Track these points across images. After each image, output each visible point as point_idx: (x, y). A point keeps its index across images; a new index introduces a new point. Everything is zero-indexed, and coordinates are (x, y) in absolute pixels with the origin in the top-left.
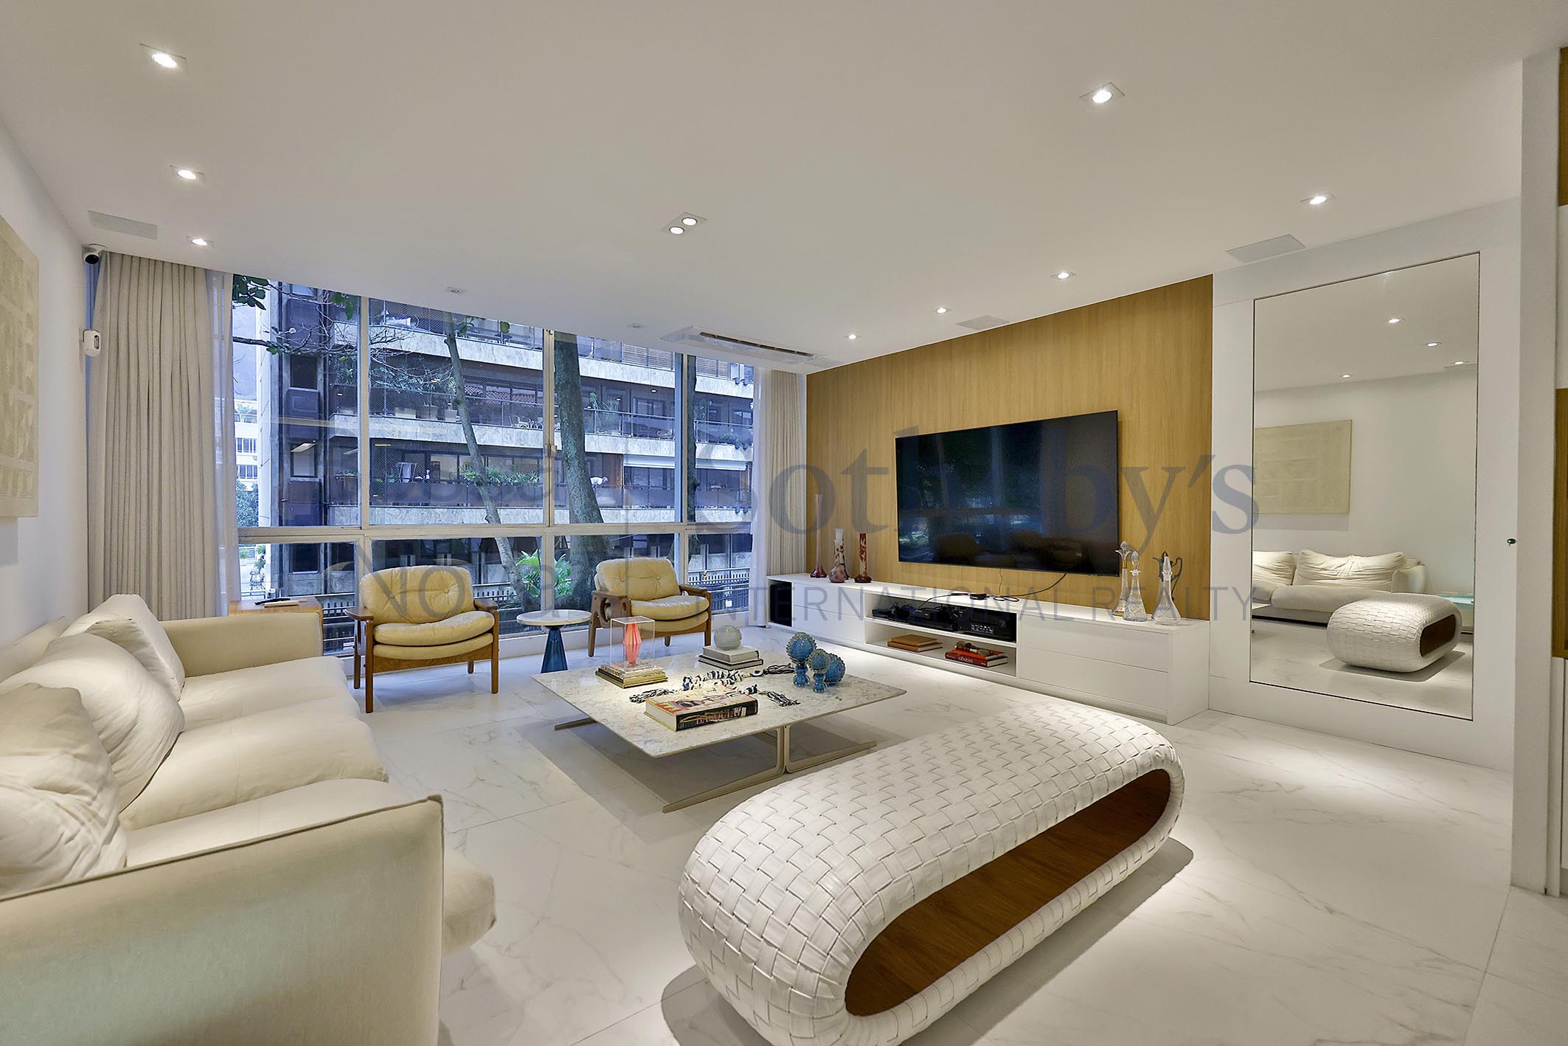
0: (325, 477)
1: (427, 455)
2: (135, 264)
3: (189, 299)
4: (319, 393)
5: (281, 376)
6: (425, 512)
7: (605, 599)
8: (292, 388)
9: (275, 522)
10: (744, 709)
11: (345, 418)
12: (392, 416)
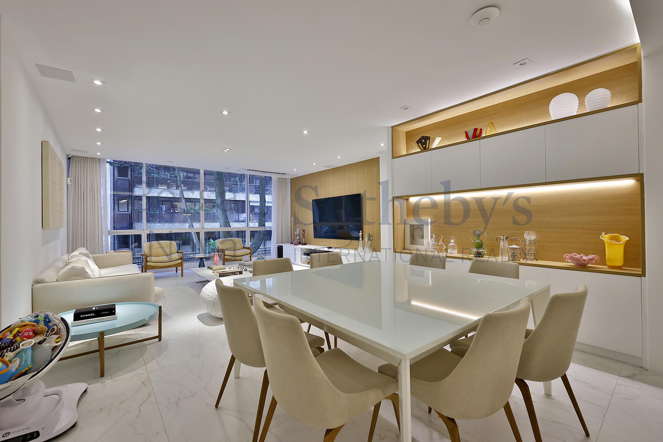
0: (131, 212)
1: (172, 202)
2: (80, 158)
3: (95, 166)
4: (129, 179)
5: (114, 173)
6: (171, 225)
7: (218, 250)
8: (118, 177)
9: (112, 229)
10: (239, 273)
11: (139, 189)
12: (157, 188)
